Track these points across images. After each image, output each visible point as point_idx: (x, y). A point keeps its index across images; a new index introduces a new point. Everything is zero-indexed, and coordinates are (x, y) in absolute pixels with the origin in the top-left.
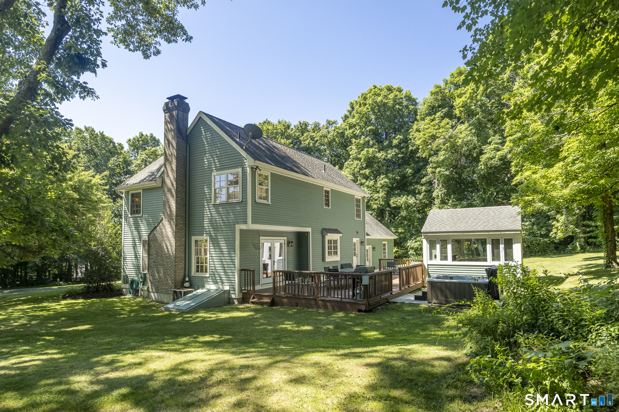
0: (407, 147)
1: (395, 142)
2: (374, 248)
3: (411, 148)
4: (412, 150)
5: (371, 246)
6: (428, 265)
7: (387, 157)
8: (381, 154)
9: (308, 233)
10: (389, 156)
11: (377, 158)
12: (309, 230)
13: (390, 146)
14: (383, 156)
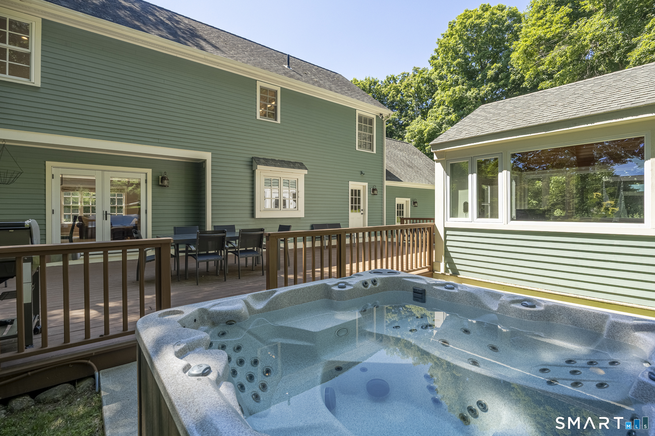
0: (508, 77)
1: (490, 73)
2: (414, 203)
3: (512, 77)
4: (514, 81)
5: (409, 200)
6: (446, 229)
7: (479, 94)
8: (472, 92)
9: (204, 162)
10: (482, 93)
11: (466, 98)
12: (207, 156)
13: (484, 81)
14: (474, 94)
